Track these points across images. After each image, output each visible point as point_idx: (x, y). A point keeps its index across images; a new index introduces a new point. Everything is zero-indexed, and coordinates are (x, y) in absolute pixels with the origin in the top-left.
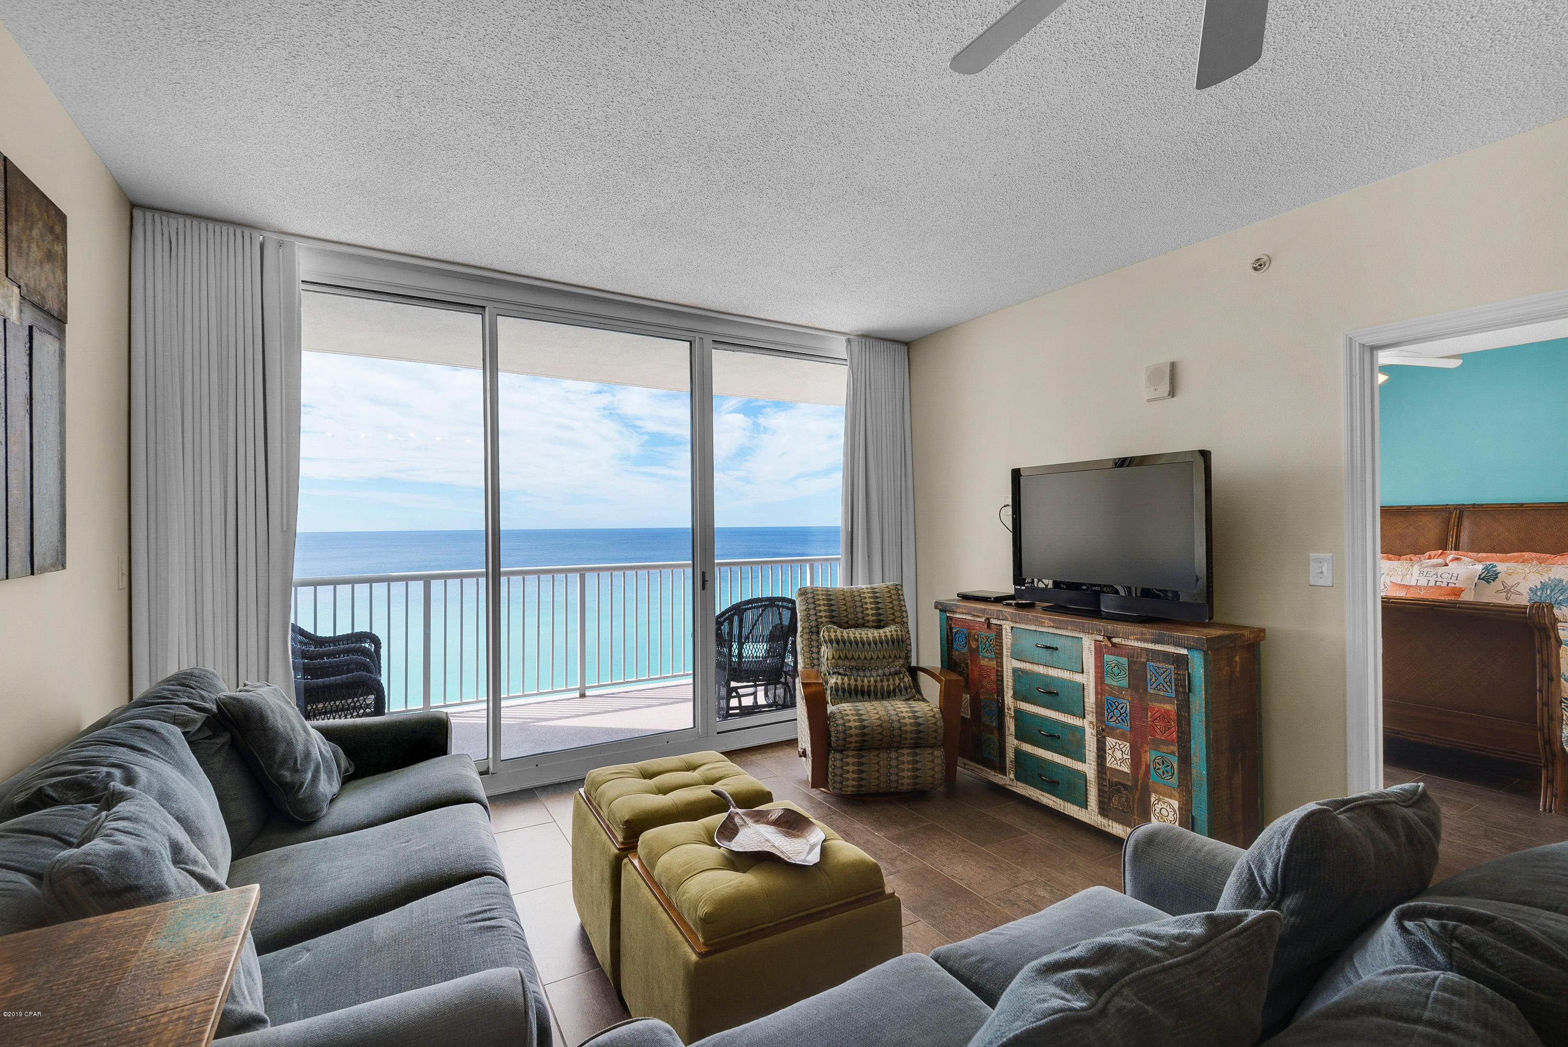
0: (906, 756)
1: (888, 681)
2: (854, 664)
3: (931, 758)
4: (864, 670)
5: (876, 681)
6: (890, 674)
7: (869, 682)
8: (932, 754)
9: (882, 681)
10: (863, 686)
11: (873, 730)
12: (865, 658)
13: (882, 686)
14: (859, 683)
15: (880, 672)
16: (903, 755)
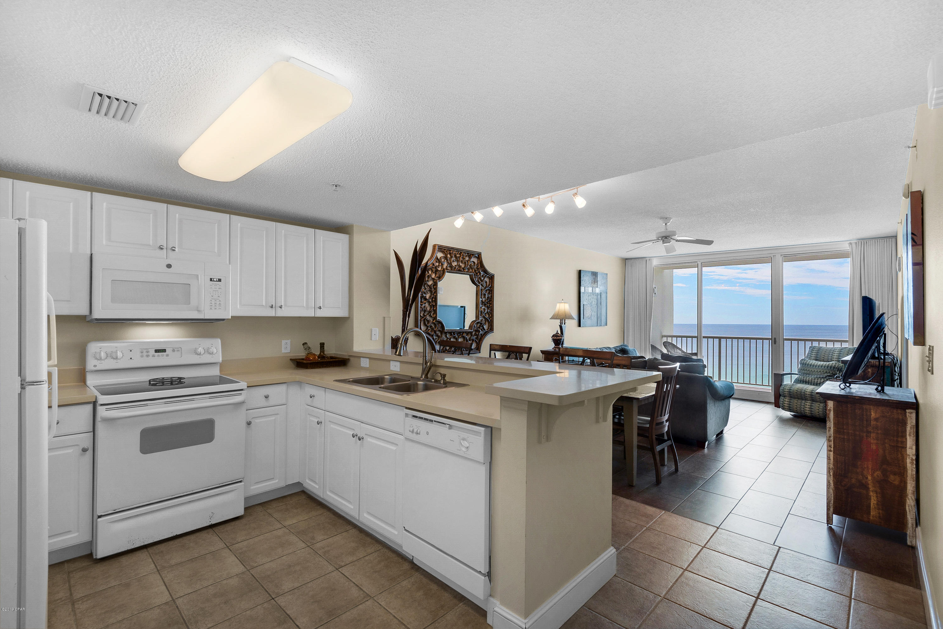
0: (808, 403)
1: (818, 380)
2: (806, 372)
3: (818, 406)
4: (809, 375)
5: (812, 379)
6: (820, 377)
7: (809, 379)
8: (819, 405)
9: (815, 379)
10: (806, 380)
11: (793, 391)
12: (811, 371)
13: (814, 381)
14: (805, 379)
15: (816, 376)
16: (807, 402)
